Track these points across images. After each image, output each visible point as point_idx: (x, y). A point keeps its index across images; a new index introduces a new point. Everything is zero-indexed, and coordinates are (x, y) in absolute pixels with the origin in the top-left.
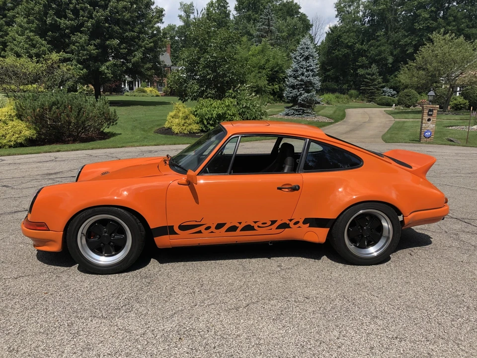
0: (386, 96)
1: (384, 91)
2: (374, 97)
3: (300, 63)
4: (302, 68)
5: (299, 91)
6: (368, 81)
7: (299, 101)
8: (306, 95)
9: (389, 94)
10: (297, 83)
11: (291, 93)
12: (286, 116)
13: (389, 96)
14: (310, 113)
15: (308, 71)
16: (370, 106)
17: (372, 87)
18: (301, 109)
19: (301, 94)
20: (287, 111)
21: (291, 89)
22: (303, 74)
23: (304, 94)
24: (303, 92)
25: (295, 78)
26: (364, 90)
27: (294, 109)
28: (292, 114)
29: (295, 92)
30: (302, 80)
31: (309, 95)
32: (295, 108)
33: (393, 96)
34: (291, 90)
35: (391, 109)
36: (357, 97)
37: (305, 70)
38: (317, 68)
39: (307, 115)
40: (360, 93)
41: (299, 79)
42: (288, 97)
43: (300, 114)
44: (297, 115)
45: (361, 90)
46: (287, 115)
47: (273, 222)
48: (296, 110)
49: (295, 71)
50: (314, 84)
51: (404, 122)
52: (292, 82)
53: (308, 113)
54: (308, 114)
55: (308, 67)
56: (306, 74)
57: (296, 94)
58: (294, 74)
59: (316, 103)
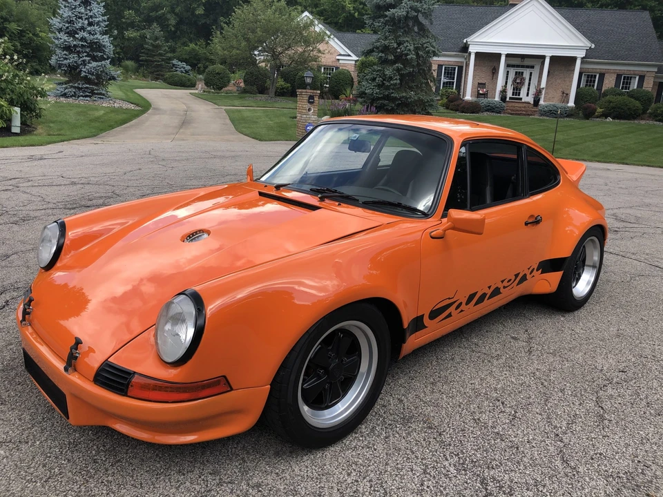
0: (179, 73)
1: (174, 65)
2: (162, 73)
3: (75, 8)
4: (81, 18)
5: (80, 57)
6: (151, 48)
7: (83, 74)
8: (94, 64)
9: (182, 69)
10: (75, 43)
11: (66, 59)
12: (62, 99)
13: (182, 72)
14: (104, 95)
15: (90, 24)
16: (158, 86)
17: (157, 58)
18: (87, 88)
19: (84, 63)
20: (62, 90)
21: (65, 52)
22: (83, 29)
23: (89, 63)
24: (87, 59)
25: (72, 34)
26: (146, 61)
27: (75, 87)
28: (72, 96)
29: (73, 58)
30: (83, 39)
31: (99, 64)
32: (76, 85)
33: (187, 72)
34: (65, 54)
35: (196, 91)
36: (136, 71)
37: (86, 22)
38: (105, 21)
39: (100, 98)
40: (141, 66)
41: (77, 36)
42: (60, 66)
43: (86, 96)
44: (82, 96)
45: (142, 61)
46: (64, 95)
47: (517, 276)
48: (79, 89)
49: (69, 23)
50: (104, 46)
51: (239, 111)
52: (65, 41)
53: (101, 94)
54: (102, 96)
55: (91, 17)
56: (89, 29)
57: (76, 62)
58: (67, 28)
59: (110, 79)
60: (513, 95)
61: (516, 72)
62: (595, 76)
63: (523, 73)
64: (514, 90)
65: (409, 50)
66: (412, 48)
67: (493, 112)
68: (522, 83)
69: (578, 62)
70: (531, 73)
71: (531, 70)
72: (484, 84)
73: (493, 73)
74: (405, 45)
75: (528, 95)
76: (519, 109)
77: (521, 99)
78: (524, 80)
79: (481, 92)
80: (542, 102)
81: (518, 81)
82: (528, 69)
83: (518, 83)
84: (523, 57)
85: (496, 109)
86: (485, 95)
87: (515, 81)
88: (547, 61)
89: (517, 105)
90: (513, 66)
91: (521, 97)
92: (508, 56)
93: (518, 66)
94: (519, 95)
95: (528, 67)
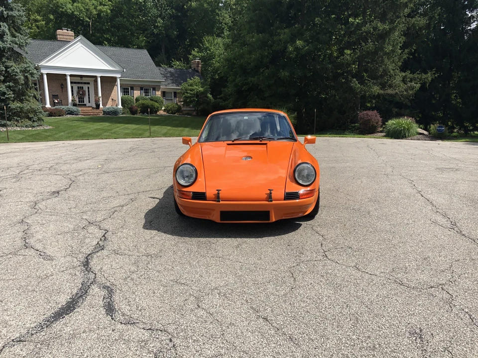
60: (79, 102)
61: (78, 87)
62: (128, 89)
63: (83, 87)
64: (79, 99)
65: (17, 72)
66: (18, 71)
67: (73, 114)
68: (84, 94)
69: (118, 80)
70: (88, 88)
71: (88, 85)
72: (57, 96)
73: (62, 88)
74: (12, 68)
75: (89, 102)
76: (87, 111)
77: (85, 105)
78: (85, 92)
79: (56, 101)
80: (101, 106)
81: (81, 93)
82: (86, 85)
83: (81, 94)
84: (81, 76)
85: (75, 113)
86: (60, 103)
87: (78, 93)
88: (99, 80)
89: (85, 109)
90: (75, 83)
91: (85, 103)
92: (71, 76)
93: (79, 83)
94: (83, 102)
95: (85, 83)
